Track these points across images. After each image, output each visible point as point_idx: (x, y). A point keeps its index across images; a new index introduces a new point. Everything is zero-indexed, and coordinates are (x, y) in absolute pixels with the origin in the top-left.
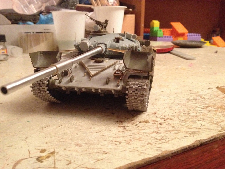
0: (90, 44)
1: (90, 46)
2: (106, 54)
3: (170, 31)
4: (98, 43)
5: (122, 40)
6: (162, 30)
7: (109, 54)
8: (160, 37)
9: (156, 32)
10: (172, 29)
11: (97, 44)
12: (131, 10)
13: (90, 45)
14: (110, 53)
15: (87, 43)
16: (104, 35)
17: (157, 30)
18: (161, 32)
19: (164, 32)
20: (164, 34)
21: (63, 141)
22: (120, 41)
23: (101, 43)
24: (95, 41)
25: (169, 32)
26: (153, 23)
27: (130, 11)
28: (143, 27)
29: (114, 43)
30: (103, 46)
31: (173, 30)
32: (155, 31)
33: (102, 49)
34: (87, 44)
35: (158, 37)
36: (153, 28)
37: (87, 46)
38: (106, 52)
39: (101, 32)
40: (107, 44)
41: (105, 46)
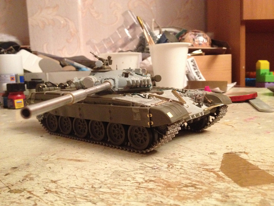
0: (95, 80)
1: (95, 82)
2: (115, 90)
4: (105, 78)
5: (131, 74)
7: (118, 90)
8: (269, 83)
9: (263, 76)
11: (103, 80)
12: (224, 48)
14: (120, 89)
15: (92, 79)
16: (109, 72)
17: (265, 73)
18: (270, 75)
22: (129, 76)
23: (108, 78)
24: (100, 77)
26: (260, 64)
27: (225, 50)
28: (245, 69)
29: (123, 78)
30: (111, 81)
33: (111, 84)
35: (266, 82)
36: (259, 70)
37: (93, 82)
38: (114, 87)
39: (104, 69)
40: (115, 79)
41: (113, 81)
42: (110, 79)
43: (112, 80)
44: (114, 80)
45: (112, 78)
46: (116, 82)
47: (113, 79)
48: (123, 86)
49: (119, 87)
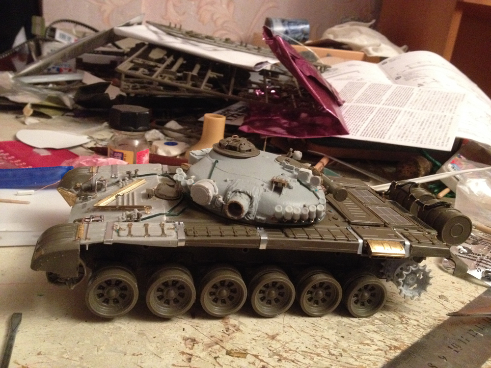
0: (215, 191)
1: (213, 197)
2: (248, 218)
4: (234, 189)
5: (288, 187)
7: (255, 218)
11: (230, 192)
13: (215, 193)
14: (259, 217)
15: (210, 191)
21: (67, 357)
22: (284, 191)
23: (240, 191)
29: (271, 196)
30: (246, 198)
34: (208, 192)
37: (209, 197)
38: (249, 213)
40: (254, 196)
42: (244, 192)
44: (251, 198)
45: (248, 192)
47: (250, 195)
49: (259, 213)
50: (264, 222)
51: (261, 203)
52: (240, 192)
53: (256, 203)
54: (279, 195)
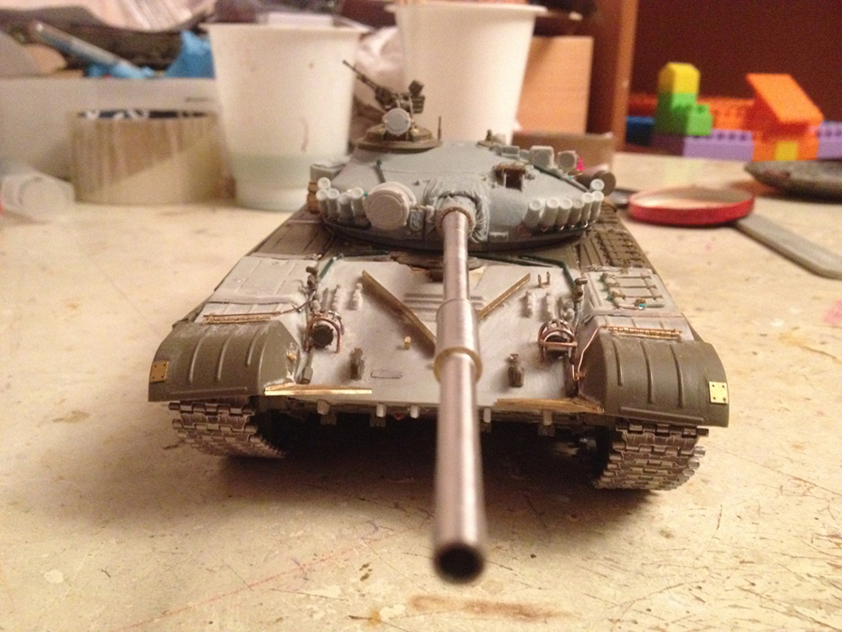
1: (410, 209)
2: (476, 239)
3: (743, 112)
4: (440, 192)
6: (708, 105)
7: (489, 237)
8: (697, 137)
10: (750, 103)
11: (436, 199)
13: (411, 203)
14: (495, 234)
15: (405, 198)
17: (688, 108)
18: (701, 116)
19: (715, 113)
20: (715, 124)
22: (525, 183)
24: (417, 184)
25: (738, 115)
26: (672, 75)
27: (574, 22)
28: (628, 89)
30: (468, 205)
31: (755, 105)
32: (678, 108)
33: (470, 222)
34: (402, 201)
35: (689, 136)
36: (668, 96)
38: (478, 229)
40: (481, 197)
41: (473, 205)
42: (459, 194)
43: (469, 201)
44: (476, 201)
45: (468, 192)
46: (483, 211)
47: (474, 196)
48: (508, 224)
49: (494, 226)
50: (507, 240)
51: (493, 208)
52: (452, 196)
53: (485, 209)
54: (518, 191)
